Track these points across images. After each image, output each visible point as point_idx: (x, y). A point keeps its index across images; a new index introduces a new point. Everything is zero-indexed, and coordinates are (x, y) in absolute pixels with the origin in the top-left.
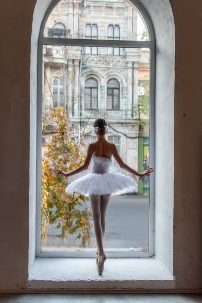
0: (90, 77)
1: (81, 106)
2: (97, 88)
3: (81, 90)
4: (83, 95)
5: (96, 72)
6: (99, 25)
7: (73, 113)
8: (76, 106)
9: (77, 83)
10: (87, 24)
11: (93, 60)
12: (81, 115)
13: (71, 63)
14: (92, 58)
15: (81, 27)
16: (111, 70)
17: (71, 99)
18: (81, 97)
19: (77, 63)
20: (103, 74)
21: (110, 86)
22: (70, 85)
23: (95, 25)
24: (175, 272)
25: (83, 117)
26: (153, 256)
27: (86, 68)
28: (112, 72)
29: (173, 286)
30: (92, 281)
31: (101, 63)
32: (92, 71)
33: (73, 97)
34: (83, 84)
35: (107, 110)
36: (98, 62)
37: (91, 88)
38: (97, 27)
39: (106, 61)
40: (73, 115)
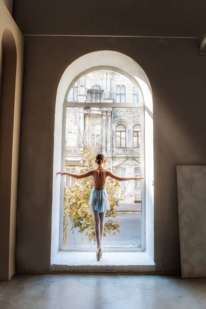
0: (119, 123)
1: (113, 145)
2: (125, 131)
3: (113, 133)
4: (114, 137)
5: (125, 120)
6: (126, 86)
7: (106, 150)
8: (109, 145)
9: (110, 128)
10: (117, 86)
11: (122, 111)
12: (113, 152)
13: (104, 114)
14: (121, 110)
15: (112, 88)
16: (136, 118)
17: (104, 140)
18: (113, 138)
19: (109, 114)
20: (130, 121)
21: (134, 130)
22: (104, 130)
23: (123, 86)
24: (156, 260)
25: (115, 153)
26: (144, 250)
27: (117, 117)
28: (136, 120)
29: (154, 269)
30: (95, 266)
31: (128, 113)
32: (121, 119)
33: (106, 139)
34: (114, 128)
35: (133, 148)
36: (126, 113)
37: (121, 132)
38: (125, 88)
39: (132, 111)
40: (106, 152)
